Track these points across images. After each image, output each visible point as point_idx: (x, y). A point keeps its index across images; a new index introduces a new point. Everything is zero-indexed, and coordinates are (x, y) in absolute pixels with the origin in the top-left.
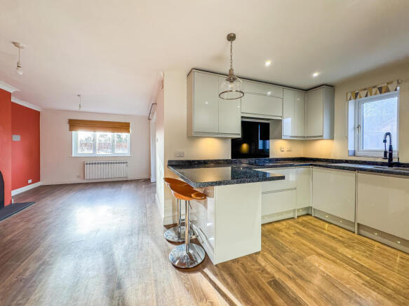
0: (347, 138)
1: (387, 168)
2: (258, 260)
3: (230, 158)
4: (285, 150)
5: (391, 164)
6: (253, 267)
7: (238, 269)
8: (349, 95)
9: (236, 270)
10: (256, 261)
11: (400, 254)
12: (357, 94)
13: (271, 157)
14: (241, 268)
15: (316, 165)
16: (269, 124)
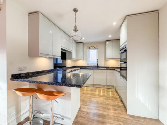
0: (87, 60)
1: (96, 68)
2: (83, 110)
3: (53, 69)
4: (70, 63)
5: (97, 67)
6: (84, 114)
7: (81, 119)
8: (88, 47)
9: (81, 121)
10: (83, 111)
11: (101, 89)
12: (90, 47)
13: (67, 67)
14: (81, 118)
15: (82, 69)
16: (66, 53)
